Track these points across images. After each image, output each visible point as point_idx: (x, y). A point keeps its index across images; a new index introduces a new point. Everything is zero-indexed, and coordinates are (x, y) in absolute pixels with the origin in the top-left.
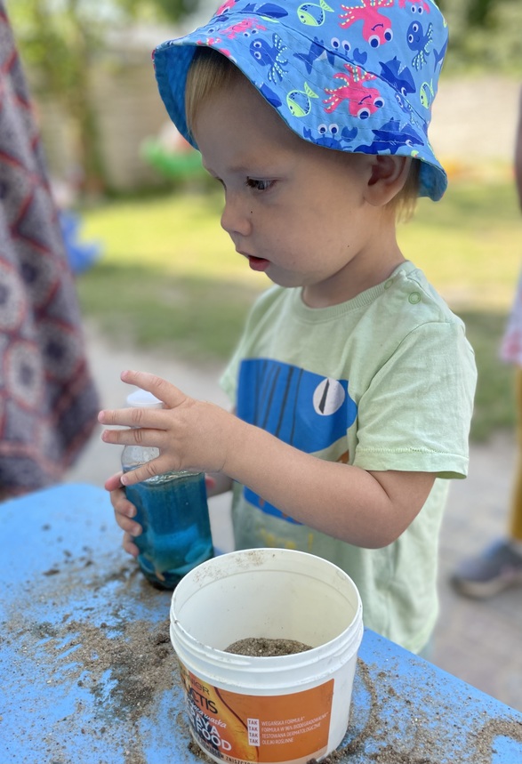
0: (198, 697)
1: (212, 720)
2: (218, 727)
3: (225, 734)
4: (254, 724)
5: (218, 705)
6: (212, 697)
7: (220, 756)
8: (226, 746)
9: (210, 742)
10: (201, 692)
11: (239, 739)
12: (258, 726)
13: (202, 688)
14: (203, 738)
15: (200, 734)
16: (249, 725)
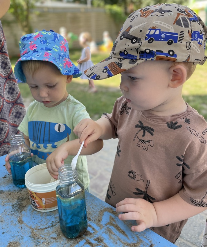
0: (31, 196)
1: (35, 200)
2: (36, 202)
3: (38, 203)
4: (43, 199)
5: (36, 196)
6: (34, 195)
7: (37, 209)
8: (38, 206)
9: (35, 206)
10: (32, 194)
11: (41, 203)
12: (44, 200)
13: (32, 193)
14: (34, 205)
15: (33, 204)
16: (43, 200)
